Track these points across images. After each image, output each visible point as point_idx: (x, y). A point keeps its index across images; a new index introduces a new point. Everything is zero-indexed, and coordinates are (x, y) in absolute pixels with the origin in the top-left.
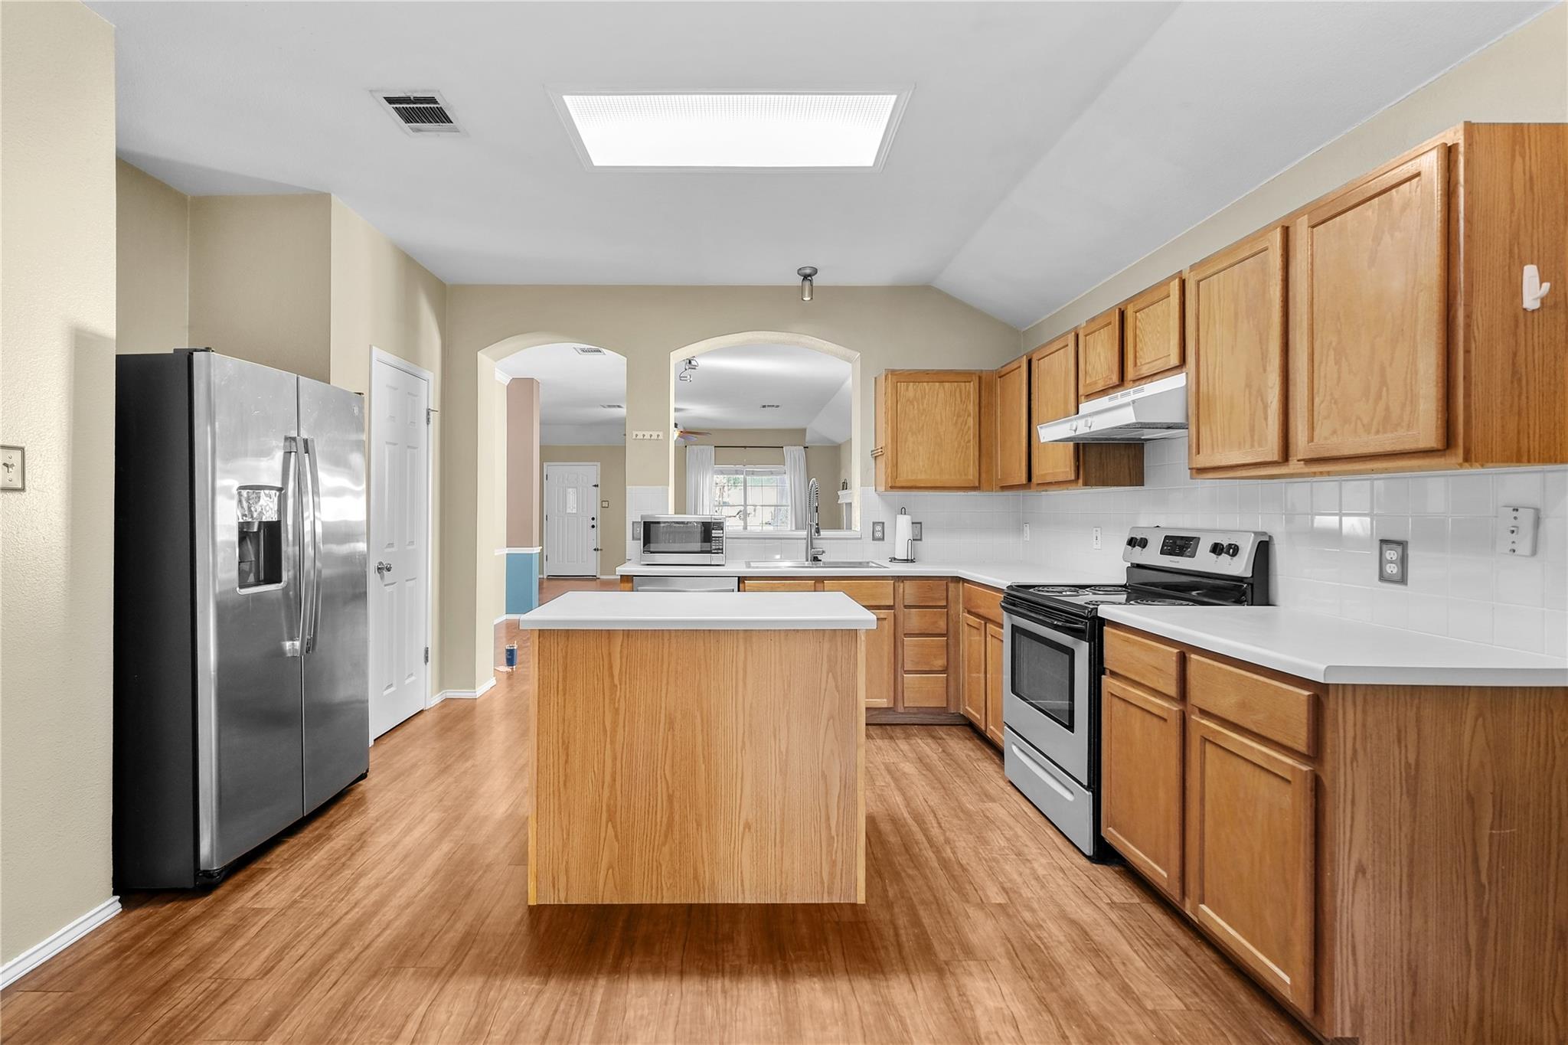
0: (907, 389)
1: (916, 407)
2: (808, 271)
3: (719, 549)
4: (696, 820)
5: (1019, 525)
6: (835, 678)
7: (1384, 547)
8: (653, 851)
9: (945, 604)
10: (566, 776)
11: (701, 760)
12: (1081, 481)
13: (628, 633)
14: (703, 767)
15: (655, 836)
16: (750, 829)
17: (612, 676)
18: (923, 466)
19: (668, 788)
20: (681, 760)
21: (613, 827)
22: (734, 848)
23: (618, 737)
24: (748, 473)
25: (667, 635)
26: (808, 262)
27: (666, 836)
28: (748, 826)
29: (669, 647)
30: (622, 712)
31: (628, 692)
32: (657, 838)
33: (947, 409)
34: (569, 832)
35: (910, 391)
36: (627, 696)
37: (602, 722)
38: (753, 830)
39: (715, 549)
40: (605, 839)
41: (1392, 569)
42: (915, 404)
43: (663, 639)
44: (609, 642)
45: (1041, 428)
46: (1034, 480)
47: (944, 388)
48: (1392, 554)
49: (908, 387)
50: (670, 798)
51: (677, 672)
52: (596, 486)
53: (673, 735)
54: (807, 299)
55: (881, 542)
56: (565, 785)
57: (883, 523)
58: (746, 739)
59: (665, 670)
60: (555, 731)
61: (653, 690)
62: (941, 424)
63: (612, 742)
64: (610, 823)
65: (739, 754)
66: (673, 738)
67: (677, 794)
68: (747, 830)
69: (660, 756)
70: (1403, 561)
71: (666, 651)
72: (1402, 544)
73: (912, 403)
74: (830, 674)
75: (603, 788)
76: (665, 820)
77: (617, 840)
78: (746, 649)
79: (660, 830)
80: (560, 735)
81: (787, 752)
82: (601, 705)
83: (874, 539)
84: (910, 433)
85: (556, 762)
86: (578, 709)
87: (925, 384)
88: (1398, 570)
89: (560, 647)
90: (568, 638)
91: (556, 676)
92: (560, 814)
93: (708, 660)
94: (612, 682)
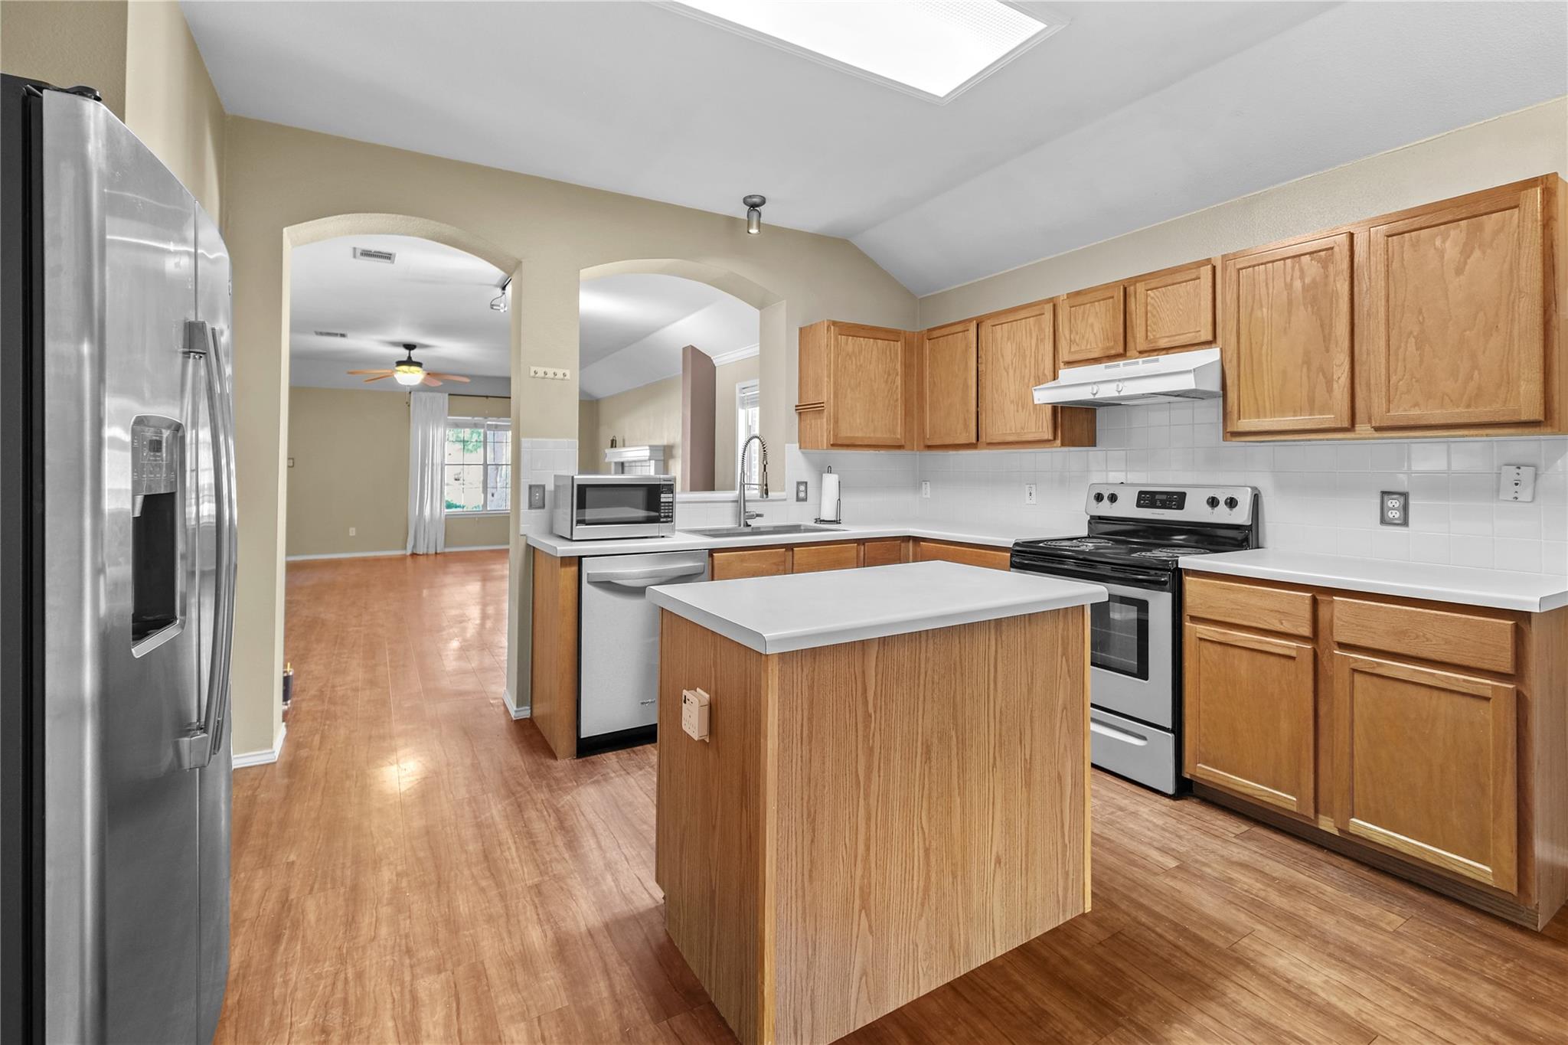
0: (847, 344)
1: (854, 362)
2: (756, 200)
4: (952, 871)
5: (917, 484)
6: (1067, 661)
7: (1386, 497)
10: (812, 862)
11: (957, 791)
12: (1059, 442)
13: (883, 641)
14: (959, 800)
15: (911, 910)
16: (1000, 863)
17: (866, 703)
18: (860, 424)
19: (925, 840)
20: (937, 798)
21: (867, 915)
22: (987, 893)
23: (872, 787)
24: (490, 427)
25: (924, 636)
27: (923, 905)
28: (998, 861)
29: (926, 652)
30: (877, 751)
31: (883, 723)
32: (914, 911)
33: (880, 366)
35: (850, 344)
36: (883, 728)
37: (854, 770)
38: (1002, 864)
39: (665, 517)
40: (857, 937)
41: (1394, 514)
42: (854, 359)
43: (920, 642)
44: (864, 654)
45: (1035, 390)
47: (877, 344)
48: (1394, 503)
49: (847, 340)
50: (927, 851)
51: (933, 683)
53: (930, 768)
54: (754, 231)
55: (805, 503)
56: (810, 876)
57: (806, 483)
58: (997, 755)
59: (922, 682)
60: (799, 800)
61: (909, 713)
62: (875, 382)
63: (867, 796)
64: (863, 911)
66: (930, 771)
67: (934, 844)
68: (998, 865)
69: (916, 799)
70: (1405, 508)
71: (923, 656)
72: (1405, 495)
73: (850, 358)
74: (1064, 658)
75: (855, 865)
76: (922, 884)
77: (871, 933)
78: (996, 640)
79: (917, 900)
80: (805, 804)
81: (1031, 758)
82: (854, 748)
83: (798, 499)
84: (849, 391)
85: (800, 848)
86: (827, 759)
87: (862, 339)
88: (1400, 516)
89: (805, 674)
90: (815, 658)
91: (799, 717)
92: (805, 921)
93: (963, 660)
94: (866, 711)
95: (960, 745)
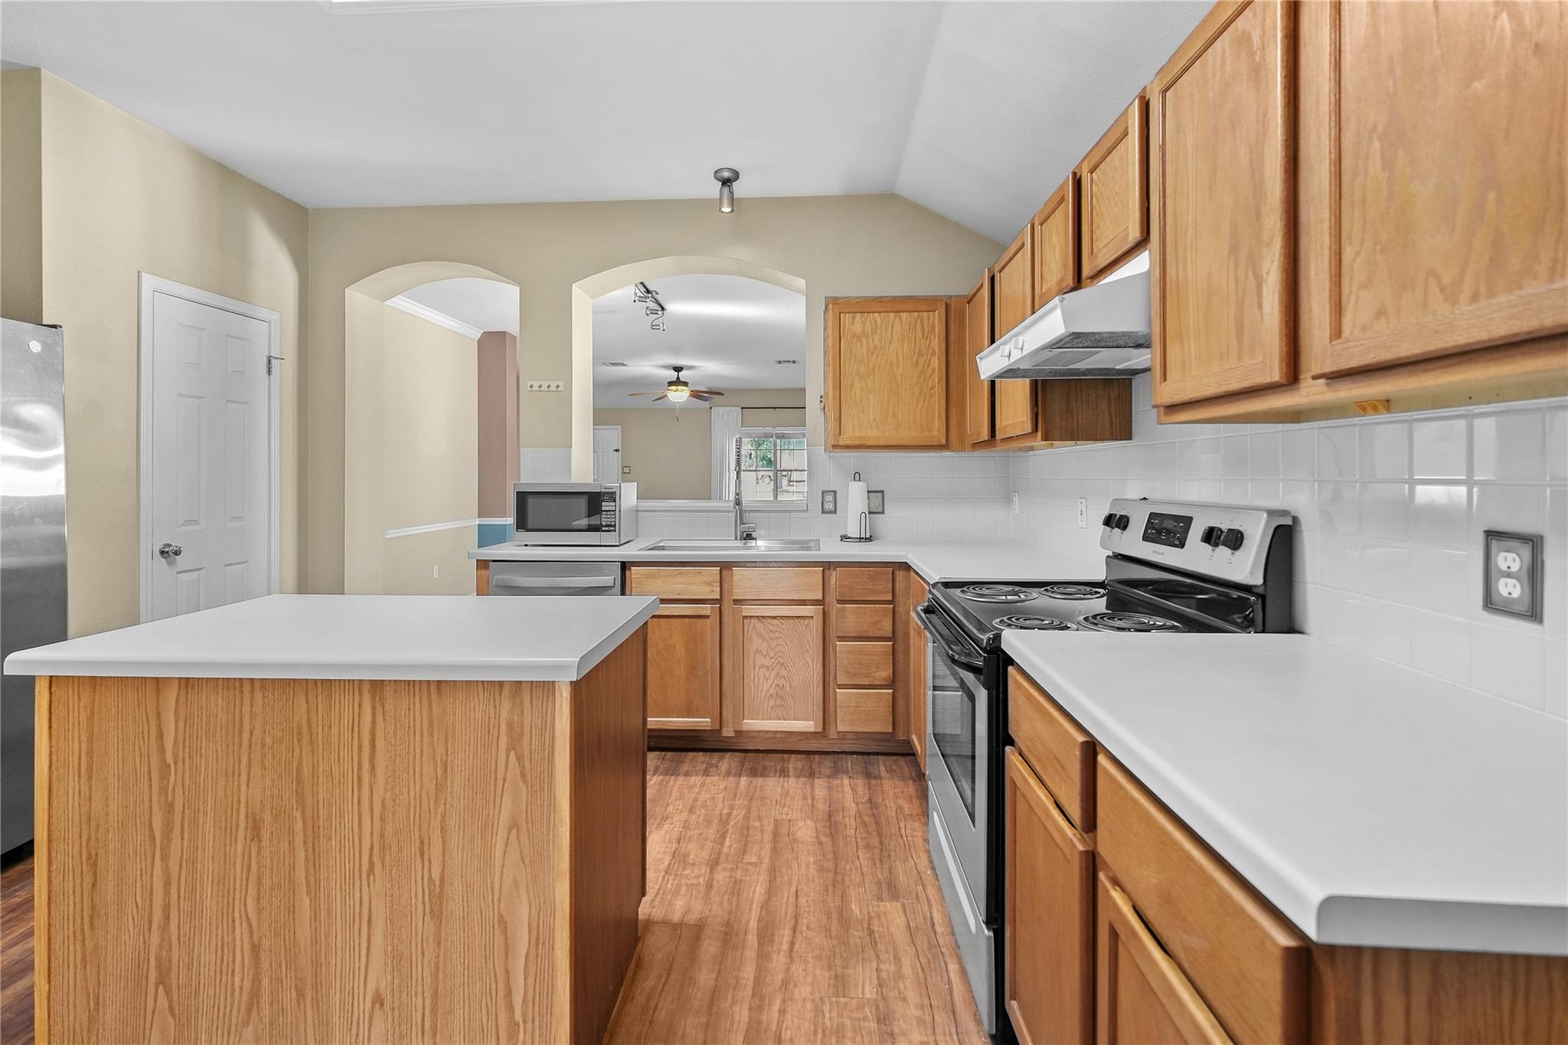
0: (853, 322)
1: (864, 344)
2: (726, 174)
3: (610, 526)
4: (295, 986)
5: (1006, 495)
6: (519, 758)
7: (1494, 544)
8: (229, 1036)
9: (891, 598)
10: (93, 908)
11: (304, 889)
12: (1039, 434)
13: (186, 683)
14: (307, 901)
15: (231, 1010)
16: (382, 1005)
17: (162, 750)
18: (874, 420)
19: (251, 934)
20: (272, 889)
21: (166, 992)
22: (357, 1035)
23: (172, 848)
24: (778, 436)
25: (247, 687)
26: (729, 161)
27: (249, 1011)
28: (379, 1000)
29: (252, 705)
30: (178, 809)
31: (187, 778)
32: (235, 1013)
33: (905, 345)
34: (98, 999)
35: (856, 324)
36: (187, 784)
37: (147, 823)
38: (387, 1007)
39: (607, 526)
40: (153, 1012)
41: (1510, 589)
42: (864, 339)
43: (242, 692)
44: (158, 696)
45: (981, 359)
46: (999, 436)
47: (901, 320)
48: (1509, 560)
49: (854, 318)
50: (255, 949)
51: (263, 745)
52: (617, 450)
53: (259, 848)
54: (726, 209)
55: (833, 515)
56: (92, 924)
57: (835, 492)
58: (376, 859)
59: (245, 742)
60: (77, 836)
61: (226, 775)
62: (898, 366)
63: (165, 857)
64: (161, 987)
65: (365, 883)
66: (259, 853)
67: (266, 944)
68: (378, 1006)
69: (238, 880)
70: (1534, 575)
71: (246, 709)
72: (1534, 543)
73: (859, 339)
74: (512, 754)
75: (150, 930)
76: (247, 984)
77: (173, 1015)
78: (374, 708)
79: (239, 1002)
80: (84, 844)
81: (442, 879)
82: (146, 798)
83: (824, 512)
84: (857, 378)
85: (78, 888)
86: (111, 802)
87: (876, 314)
88: (1522, 594)
89: (82, 705)
90: (94, 688)
91: (76, 750)
92: (85, 969)
93: (314, 725)
94: (163, 760)
95: (310, 832)
